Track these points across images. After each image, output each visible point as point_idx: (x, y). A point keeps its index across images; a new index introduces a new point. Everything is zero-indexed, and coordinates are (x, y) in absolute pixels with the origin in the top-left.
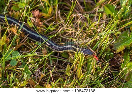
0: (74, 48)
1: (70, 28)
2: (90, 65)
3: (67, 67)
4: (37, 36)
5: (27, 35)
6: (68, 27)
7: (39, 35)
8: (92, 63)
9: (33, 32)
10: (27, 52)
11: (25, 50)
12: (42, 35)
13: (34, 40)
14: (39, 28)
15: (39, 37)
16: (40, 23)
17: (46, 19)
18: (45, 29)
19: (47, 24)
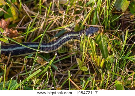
0: (72, 37)
1: (52, 17)
2: (102, 44)
3: (78, 62)
4: (20, 48)
5: (10, 55)
6: (49, 18)
7: (21, 46)
8: (102, 40)
9: (13, 47)
10: (21, 73)
11: (16, 72)
12: (26, 44)
13: (20, 55)
14: (16, 38)
15: (24, 48)
16: (14, 32)
17: (17, 23)
18: (24, 35)
19: (23, 27)
